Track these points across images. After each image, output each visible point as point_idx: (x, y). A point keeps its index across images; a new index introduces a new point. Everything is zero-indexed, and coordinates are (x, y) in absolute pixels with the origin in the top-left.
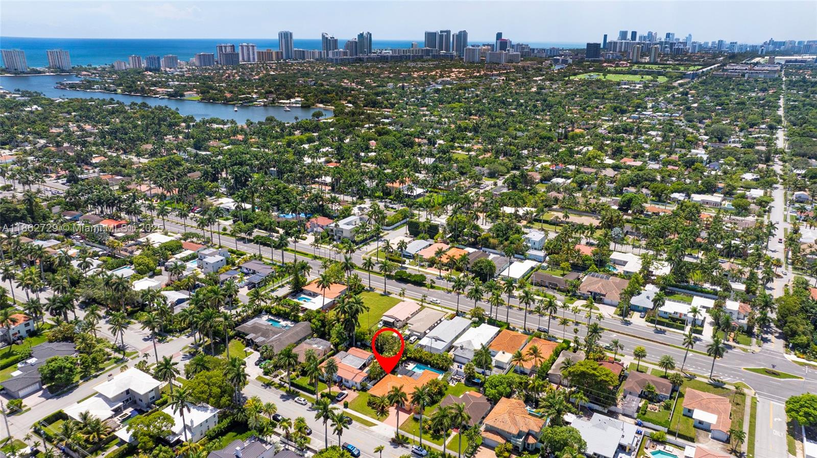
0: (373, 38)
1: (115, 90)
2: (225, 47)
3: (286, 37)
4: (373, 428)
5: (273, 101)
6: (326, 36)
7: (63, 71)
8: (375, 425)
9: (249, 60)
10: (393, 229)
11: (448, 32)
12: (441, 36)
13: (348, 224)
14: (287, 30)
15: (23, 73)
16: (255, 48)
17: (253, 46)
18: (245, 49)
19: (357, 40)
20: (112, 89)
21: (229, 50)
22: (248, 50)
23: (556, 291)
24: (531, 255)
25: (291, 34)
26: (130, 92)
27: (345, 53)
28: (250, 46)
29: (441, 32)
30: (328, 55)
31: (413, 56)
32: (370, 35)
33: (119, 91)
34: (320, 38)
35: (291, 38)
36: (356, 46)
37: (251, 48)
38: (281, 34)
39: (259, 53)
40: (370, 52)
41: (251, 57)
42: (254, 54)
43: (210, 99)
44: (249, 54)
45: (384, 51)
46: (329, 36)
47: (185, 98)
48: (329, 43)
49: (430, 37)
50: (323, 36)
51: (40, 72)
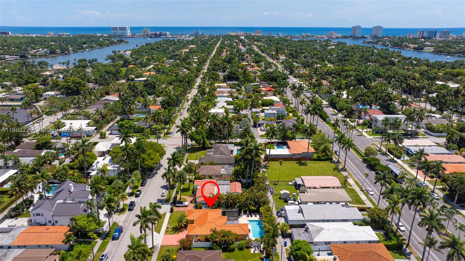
7: (376, 37)
15: (357, 38)
20: (386, 44)
26: (394, 46)
43: (438, 52)
47: (423, 51)
51: (365, 38)
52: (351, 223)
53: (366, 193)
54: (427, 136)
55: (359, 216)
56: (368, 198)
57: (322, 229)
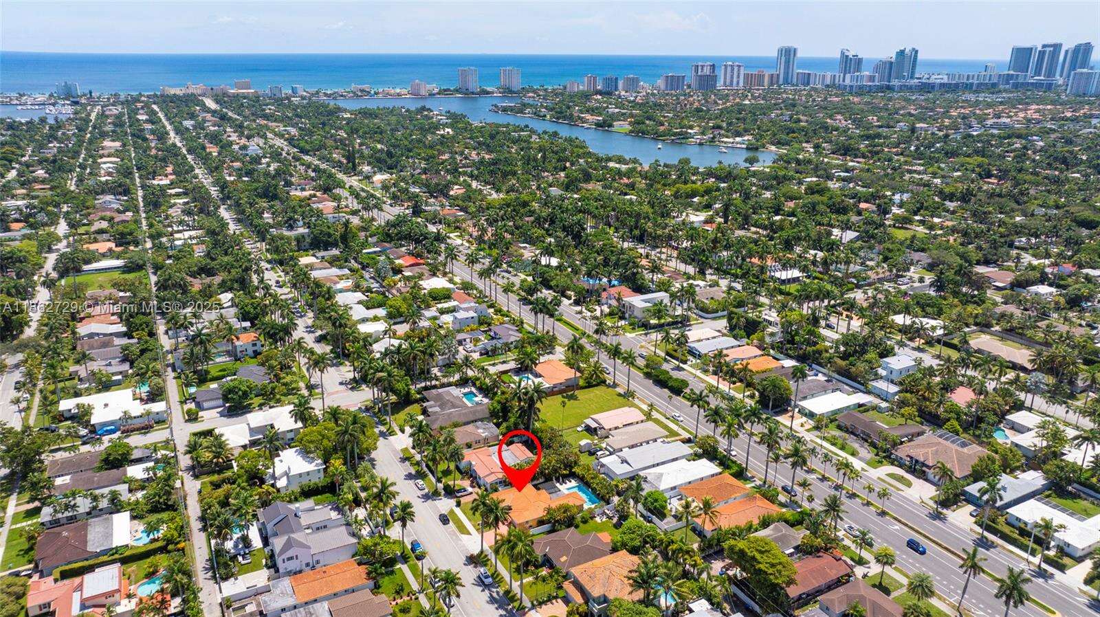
0: (920, 56)
1: (545, 116)
2: (703, 66)
3: (788, 54)
4: (464, 537)
5: (713, 140)
6: (847, 53)
7: (511, 92)
8: (469, 534)
9: (731, 84)
10: (714, 319)
11: (1057, 47)
12: (1042, 53)
13: (646, 301)
14: (790, 45)
15: (473, 93)
16: (742, 69)
17: (739, 66)
18: (729, 69)
19: (893, 60)
20: (542, 114)
21: (707, 71)
22: (733, 70)
23: (866, 445)
24: (876, 388)
25: (795, 50)
26: (558, 118)
27: (872, 78)
28: (735, 65)
29: (1044, 46)
30: (844, 81)
31: (979, 85)
32: (917, 52)
33: (548, 117)
34: (838, 56)
35: (795, 55)
36: (891, 68)
37: (736, 69)
38: (780, 51)
39: (746, 76)
40: (912, 78)
41: (735, 80)
42: (738, 77)
43: (639, 132)
44: (732, 77)
45: (933, 77)
46: (850, 55)
47: (613, 129)
48: (850, 63)
49: (1022, 56)
50: (843, 53)
51: (488, 93)
52: (684, 460)
53: (675, 420)
54: (701, 320)
55: (687, 450)
56: (679, 426)
57: (661, 475)
